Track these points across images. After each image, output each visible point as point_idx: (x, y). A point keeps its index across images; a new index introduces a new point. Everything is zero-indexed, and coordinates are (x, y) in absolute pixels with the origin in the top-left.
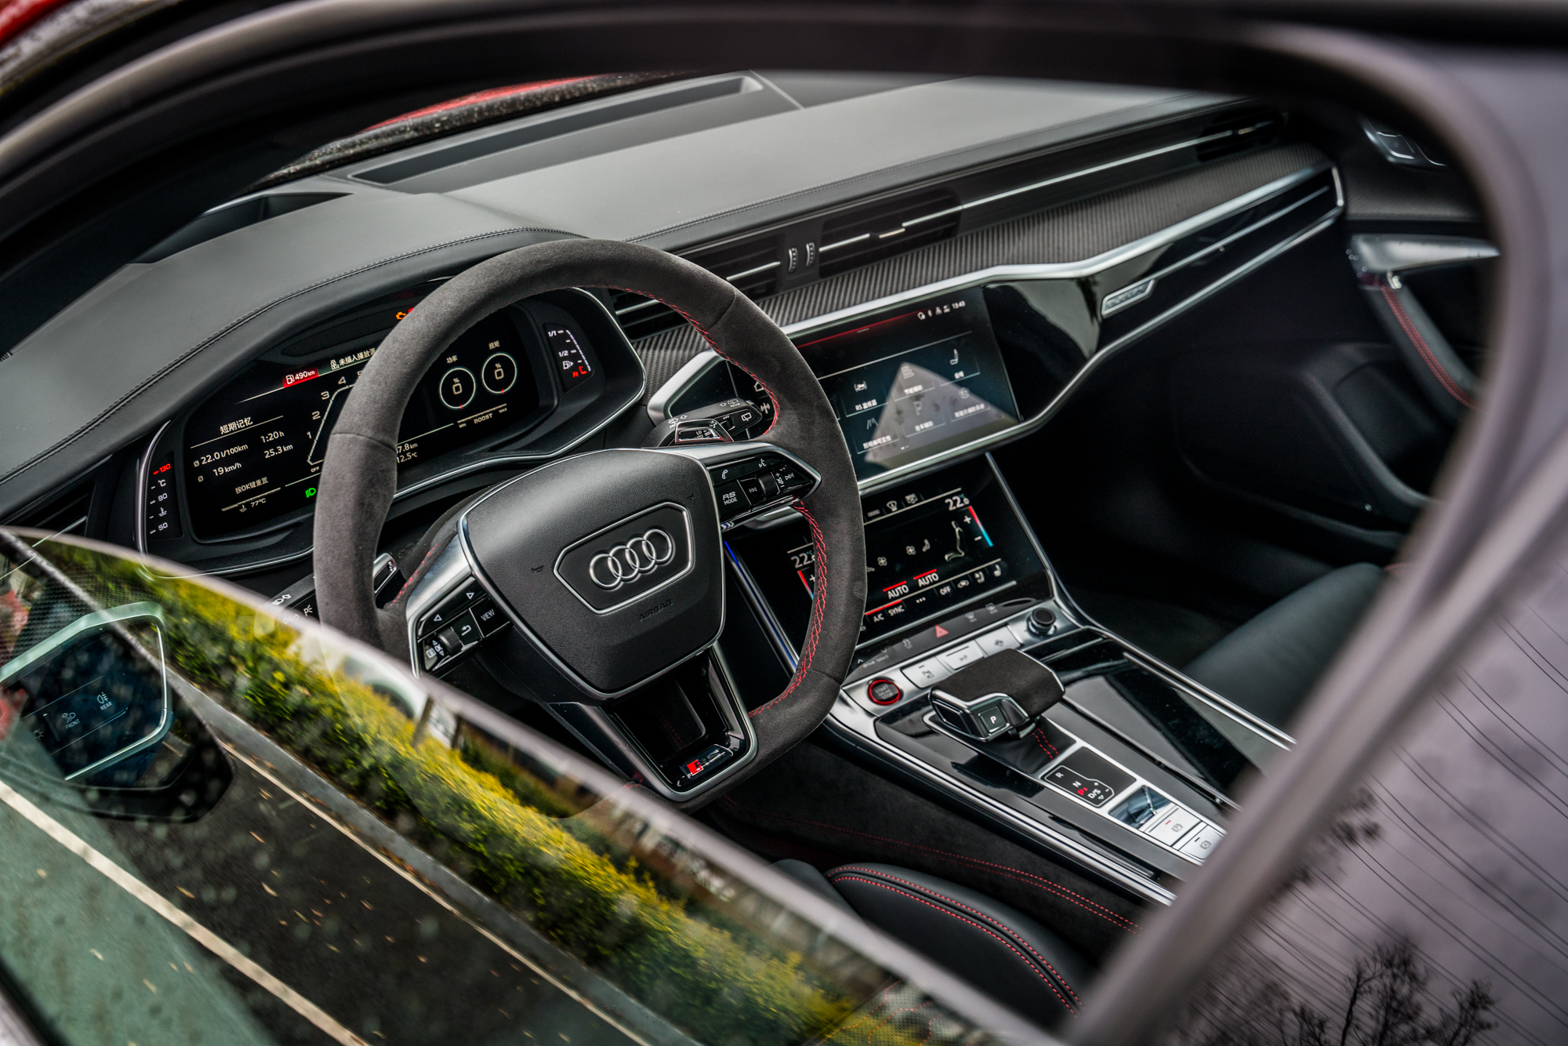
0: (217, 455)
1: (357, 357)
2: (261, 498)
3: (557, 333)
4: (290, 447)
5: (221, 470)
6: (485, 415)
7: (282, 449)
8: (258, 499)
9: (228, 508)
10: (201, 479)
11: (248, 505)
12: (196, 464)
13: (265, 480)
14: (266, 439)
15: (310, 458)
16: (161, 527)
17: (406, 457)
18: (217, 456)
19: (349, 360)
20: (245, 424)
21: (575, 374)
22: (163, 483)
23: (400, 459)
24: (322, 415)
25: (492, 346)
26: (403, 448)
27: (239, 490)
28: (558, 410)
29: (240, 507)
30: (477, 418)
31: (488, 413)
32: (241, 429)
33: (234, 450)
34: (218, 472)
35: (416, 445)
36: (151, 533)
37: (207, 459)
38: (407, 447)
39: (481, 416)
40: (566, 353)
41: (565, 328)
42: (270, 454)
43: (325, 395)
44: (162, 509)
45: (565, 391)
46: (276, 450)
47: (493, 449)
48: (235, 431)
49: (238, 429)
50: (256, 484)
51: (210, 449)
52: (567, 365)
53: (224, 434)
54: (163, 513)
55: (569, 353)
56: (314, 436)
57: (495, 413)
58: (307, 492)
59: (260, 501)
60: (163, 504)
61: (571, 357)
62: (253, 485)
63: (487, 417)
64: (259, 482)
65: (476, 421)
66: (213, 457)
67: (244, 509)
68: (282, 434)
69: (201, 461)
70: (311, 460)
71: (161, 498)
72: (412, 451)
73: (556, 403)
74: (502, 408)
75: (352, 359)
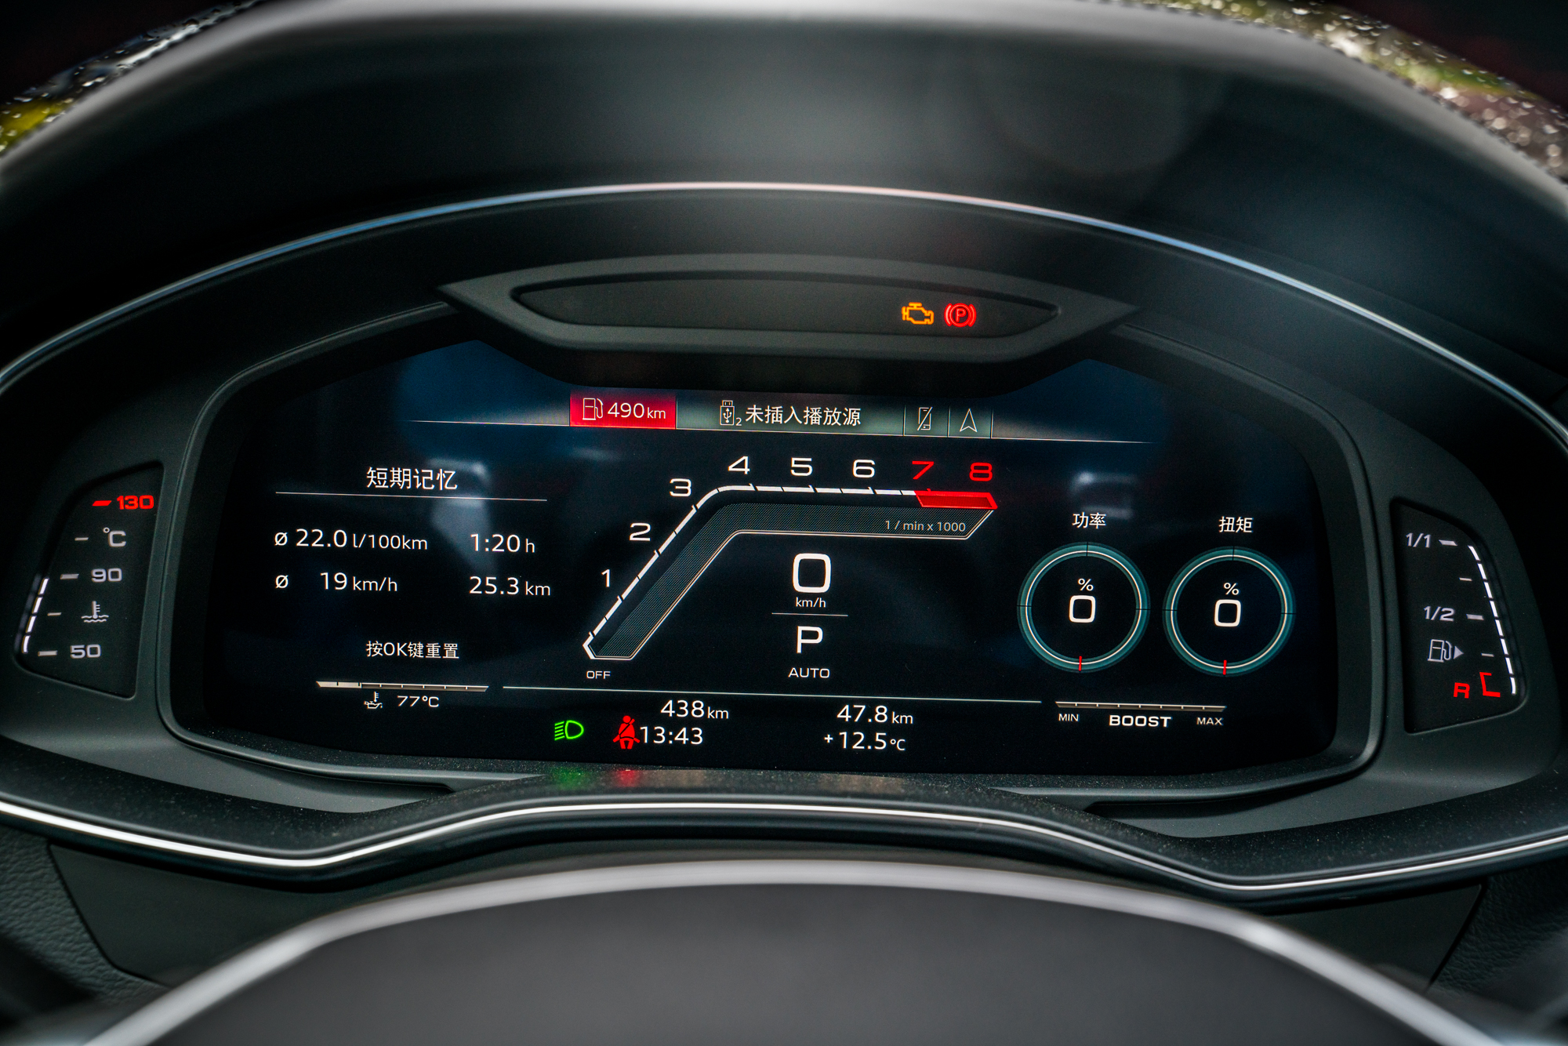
0: (340, 536)
1: (801, 415)
2: (429, 693)
3: (1434, 541)
4: (545, 589)
5: (342, 580)
6: (1148, 713)
7: (522, 586)
8: (421, 693)
9: (333, 685)
10: (282, 582)
11: (388, 697)
12: (281, 539)
13: (451, 650)
14: (483, 545)
15: (591, 638)
16: (78, 651)
17: (870, 740)
18: (341, 538)
19: (775, 415)
20: (436, 482)
21: (1461, 689)
22: (117, 539)
23: (853, 740)
24: (658, 536)
25: (1226, 524)
26: (870, 712)
27: (374, 649)
28: (1370, 775)
29: (367, 694)
30: (1121, 712)
31: (1159, 713)
32: (421, 491)
33: (390, 542)
34: (332, 583)
35: (908, 718)
36: (42, 654)
37: (313, 537)
38: (881, 714)
39: (1135, 712)
40: (1448, 615)
41: (1469, 534)
42: (483, 587)
43: (683, 487)
44: (95, 606)
45: (1410, 725)
46: (504, 585)
47: (1102, 810)
48: (405, 491)
49: (414, 490)
50: (425, 651)
51: (327, 517)
52: (1445, 652)
53: (373, 489)
54: (95, 615)
55: (1460, 616)
56: (619, 584)
57: (1183, 721)
58: (558, 725)
59: (425, 698)
60: (104, 593)
61: (1457, 632)
62: (416, 650)
63: (1153, 722)
64: (433, 650)
65: (1114, 720)
66: (328, 538)
67: (373, 704)
68: (531, 546)
69: (294, 537)
70: (591, 645)
71: (100, 575)
72: (892, 730)
73: (1369, 750)
74: (1209, 715)
75: (786, 414)
